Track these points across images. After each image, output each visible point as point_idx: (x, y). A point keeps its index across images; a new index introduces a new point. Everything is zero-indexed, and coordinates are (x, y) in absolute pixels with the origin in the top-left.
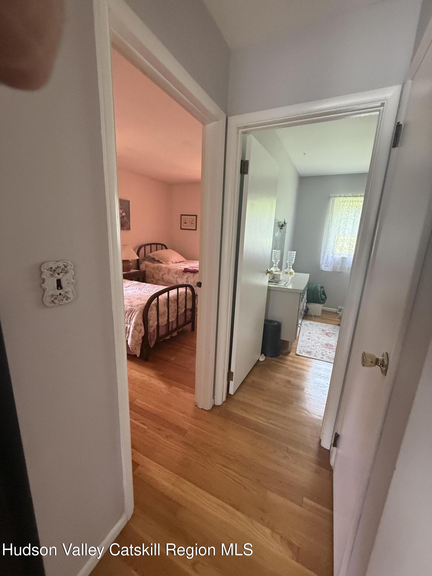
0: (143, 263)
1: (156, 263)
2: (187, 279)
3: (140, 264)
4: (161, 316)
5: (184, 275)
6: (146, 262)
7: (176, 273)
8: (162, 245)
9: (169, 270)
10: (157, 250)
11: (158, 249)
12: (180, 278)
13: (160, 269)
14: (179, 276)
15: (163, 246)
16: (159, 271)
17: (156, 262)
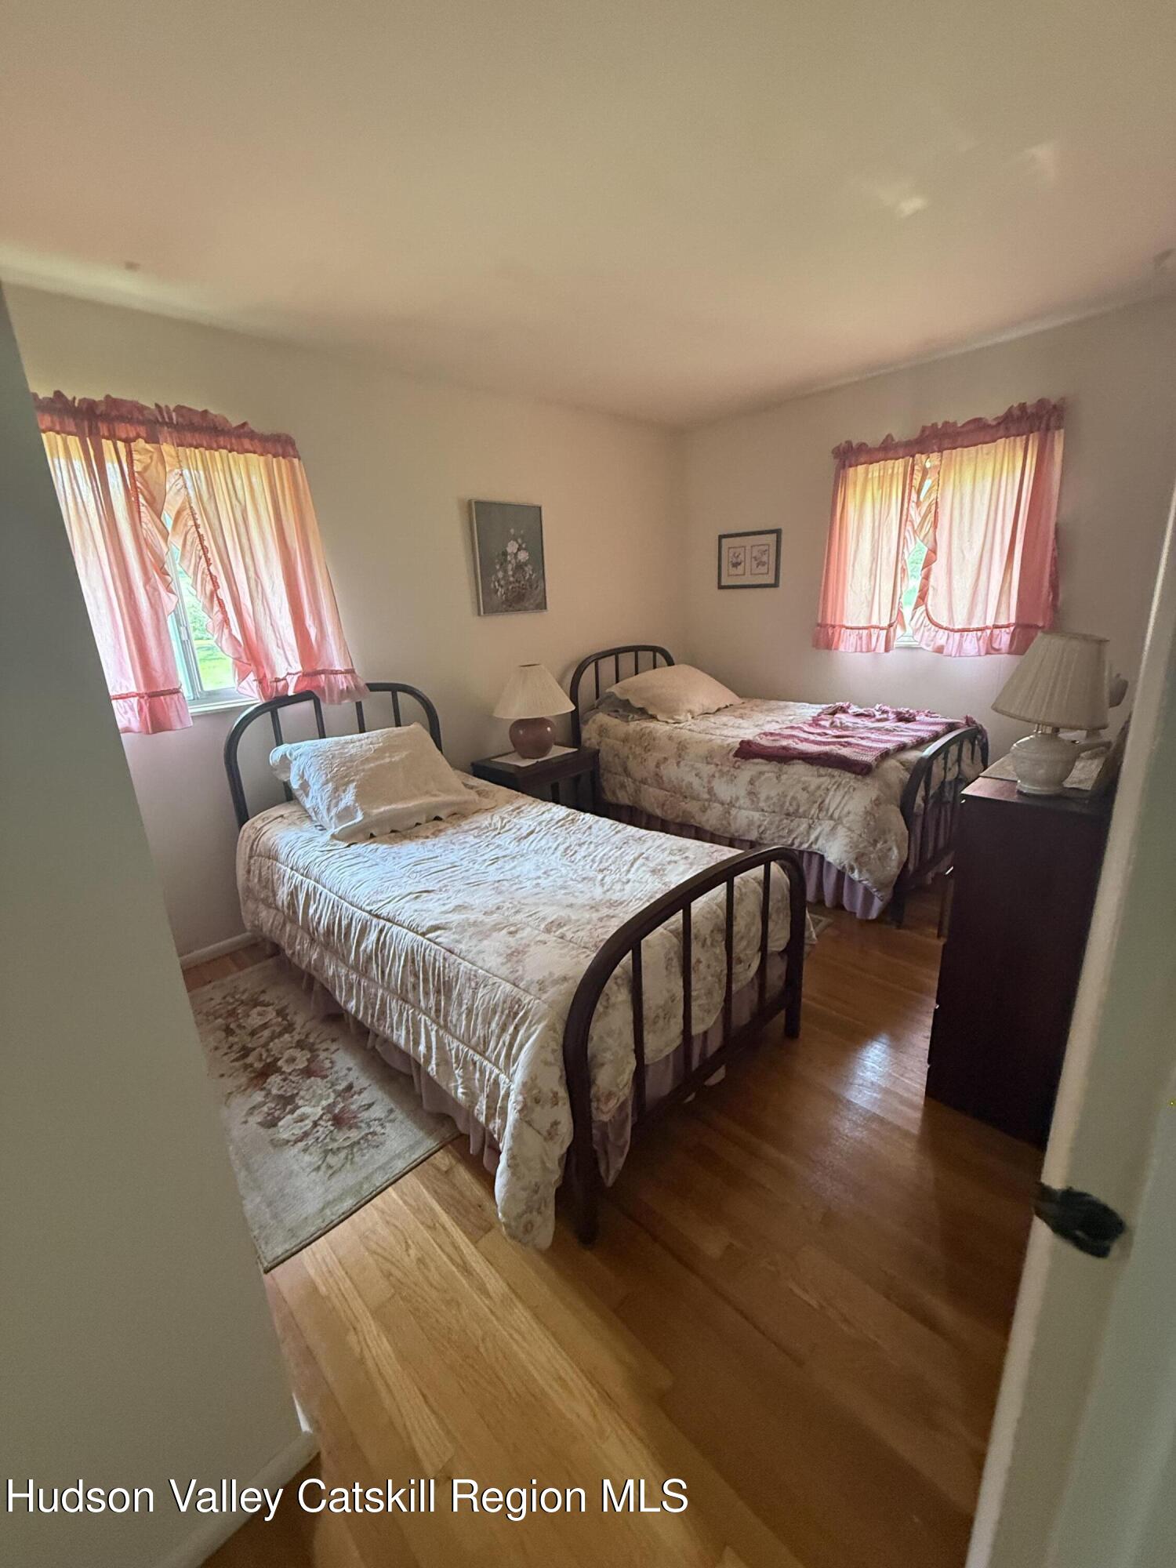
0: (590, 722)
1: (633, 720)
2: (751, 782)
3: (581, 725)
4: (655, 1023)
5: (739, 767)
6: (602, 718)
7: (708, 758)
8: (654, 650)
9: (682, 748)
10: (637, 673)
11: (639, 670)
12: (725, 779)
13: (647, 742)
14: (720, 771)
15: (658, 655)
16: (646, 749)
17: (636, 717)
